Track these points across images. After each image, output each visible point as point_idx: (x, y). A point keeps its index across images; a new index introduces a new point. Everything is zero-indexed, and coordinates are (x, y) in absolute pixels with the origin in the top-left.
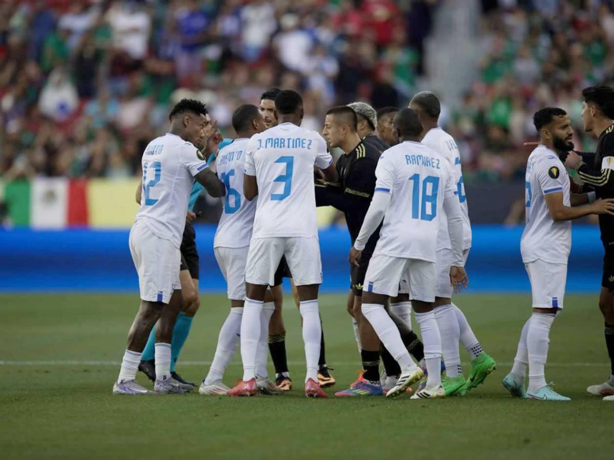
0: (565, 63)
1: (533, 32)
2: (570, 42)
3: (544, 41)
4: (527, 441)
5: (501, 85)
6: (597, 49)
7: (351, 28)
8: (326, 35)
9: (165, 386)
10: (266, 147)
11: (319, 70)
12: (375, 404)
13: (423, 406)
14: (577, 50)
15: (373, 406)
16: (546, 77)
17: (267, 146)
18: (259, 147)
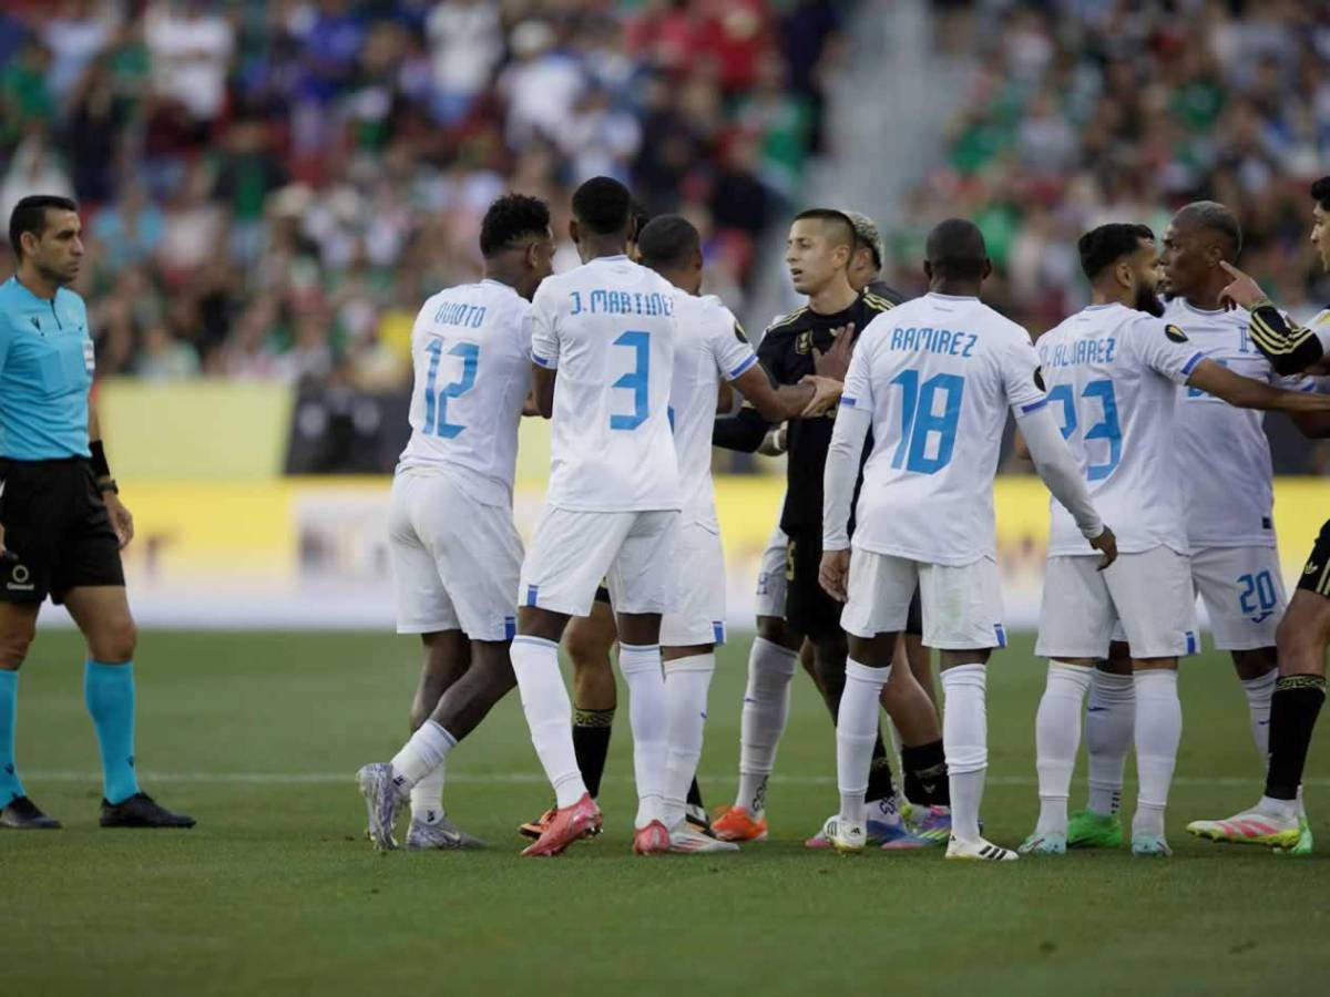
0: (1131, 126)
1: (1063, 62)
2: (1142, 81)
3: (1086, 81)
4: (1048, 947)
5: (992, 175)
6: (1200, 99)
7: (668, 51)
8: (614, 67)
9: (431, 837)
10: (593, 310)
11: (598, 143)
12: (718, 867)
13: (824, 872)
14: (1157, 98)
15: (715, 871)
16: (1090, 158)
17: (596, 309)
18: (575, 309)
